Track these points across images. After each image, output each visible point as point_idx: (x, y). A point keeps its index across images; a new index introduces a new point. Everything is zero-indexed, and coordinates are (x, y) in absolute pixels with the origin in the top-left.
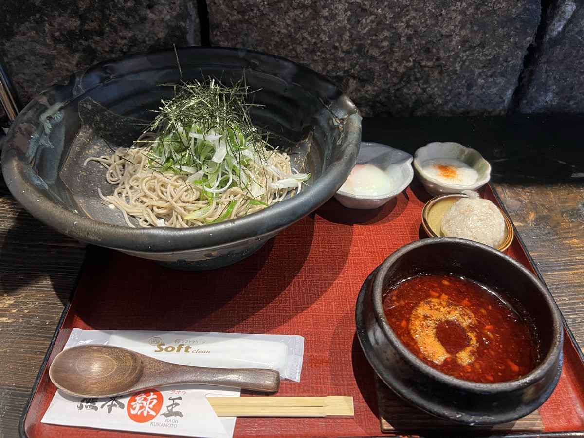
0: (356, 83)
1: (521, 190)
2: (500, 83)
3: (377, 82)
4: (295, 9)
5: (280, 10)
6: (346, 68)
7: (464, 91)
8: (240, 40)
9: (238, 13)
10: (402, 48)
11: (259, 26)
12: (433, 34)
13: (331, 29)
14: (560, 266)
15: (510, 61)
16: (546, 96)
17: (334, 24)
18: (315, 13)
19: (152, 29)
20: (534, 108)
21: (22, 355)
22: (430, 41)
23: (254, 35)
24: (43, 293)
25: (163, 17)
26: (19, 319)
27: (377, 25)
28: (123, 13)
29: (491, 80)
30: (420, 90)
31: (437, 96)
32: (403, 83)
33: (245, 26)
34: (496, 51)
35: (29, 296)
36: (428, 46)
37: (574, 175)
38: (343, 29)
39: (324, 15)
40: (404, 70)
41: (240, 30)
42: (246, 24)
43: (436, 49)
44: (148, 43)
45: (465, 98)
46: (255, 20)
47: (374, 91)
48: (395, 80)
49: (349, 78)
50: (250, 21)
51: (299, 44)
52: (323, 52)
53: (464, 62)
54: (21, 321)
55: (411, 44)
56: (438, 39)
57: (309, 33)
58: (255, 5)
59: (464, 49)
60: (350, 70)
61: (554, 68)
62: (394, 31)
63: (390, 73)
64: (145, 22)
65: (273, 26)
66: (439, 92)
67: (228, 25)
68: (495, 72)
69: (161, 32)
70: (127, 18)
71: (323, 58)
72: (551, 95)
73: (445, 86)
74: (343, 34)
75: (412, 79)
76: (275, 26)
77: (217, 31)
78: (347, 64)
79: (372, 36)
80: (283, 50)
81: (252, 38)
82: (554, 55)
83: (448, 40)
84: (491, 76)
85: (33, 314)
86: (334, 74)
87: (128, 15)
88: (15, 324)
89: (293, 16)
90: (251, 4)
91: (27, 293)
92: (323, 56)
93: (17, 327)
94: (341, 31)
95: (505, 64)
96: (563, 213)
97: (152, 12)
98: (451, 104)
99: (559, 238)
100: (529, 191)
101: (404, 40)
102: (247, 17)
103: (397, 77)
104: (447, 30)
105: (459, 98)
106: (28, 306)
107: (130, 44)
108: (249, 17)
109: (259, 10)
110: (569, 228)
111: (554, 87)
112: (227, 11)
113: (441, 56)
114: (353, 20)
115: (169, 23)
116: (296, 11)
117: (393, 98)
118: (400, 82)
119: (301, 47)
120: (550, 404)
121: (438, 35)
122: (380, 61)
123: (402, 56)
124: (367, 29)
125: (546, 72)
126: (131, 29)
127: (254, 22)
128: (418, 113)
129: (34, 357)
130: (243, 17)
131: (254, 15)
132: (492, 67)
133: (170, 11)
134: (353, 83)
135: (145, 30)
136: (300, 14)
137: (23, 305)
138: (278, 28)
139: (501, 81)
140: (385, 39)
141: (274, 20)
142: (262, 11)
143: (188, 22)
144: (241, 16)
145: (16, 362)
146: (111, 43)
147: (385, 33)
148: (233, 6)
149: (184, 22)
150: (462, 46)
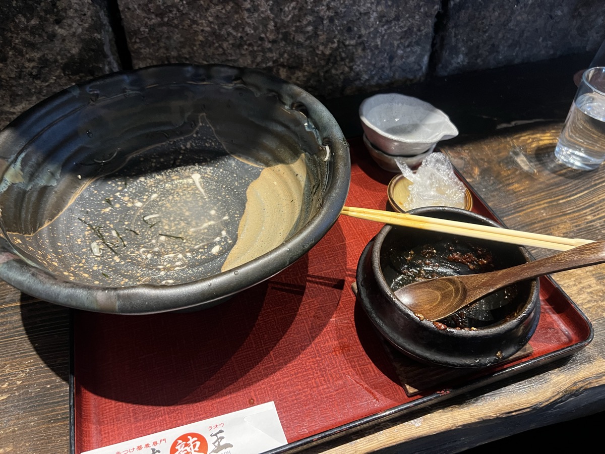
0: (287, 72)
1: (460, 149)
2: (417, 51)
3: (307, 68)
4: (216, 5)
5: (200, 7)
6: (275, 58)
7: (386, 64)
8: (162, 45)
9: (157, 16)
10: (326, 31)
11: (181, 27)
12: (353, 14)
13: (256, 21)
14: (511, 211)
15: (423, 30)
16: (458, 58)
17: (258, 16)
18: (237, 7)
19: (62, 46)
20: (448, 70)
21: (33, 429)
22: (351, 20)
23: (177, 37)
24: (31, 359)
25: (74, 31)
26: (14, 393)
27: (299, 11)
28: (27, 33)
29: (408, 50)
30: (347, 69)
31: (363, 73)
32: (331, 65)
33: (165, 29)
34: (410, 22)
35: (15, 365)
36: (350, 25)
37: (499, 127)
38: (267, 19)
39: (247, 8)
40: (330, 52)
41: (161, 34)
42: (166, 26)
43: (357, 27)
44: (60, 61)
45: (388, 69)
46: (176, 22)
47: (304, 76)
48: (323, 63)
49: (279, 67)
50: (171, 23)
51: (224, 40)
52: (250, 45)
53: (383, 36)
54: (17, 394)
55: (333, 26)
56: (358, 17)
57: (234, 28)
58: (174, 5)
59: (382, 24)
60: (279, 60)
61: (461, 31)
62: (316, 15)
63: (317, 57)
64: (54, 40)
65: (195, 26)
66: (364, 69)
67: (147, 30)
68: (411, 42)
69: (74, 47)
70: (32, 38)
71: (251, 51)
72: (461, 56)
73: (369, 61)
74: (267, 24)
75: (338, 60)
76: (198, 25)
77: (136, 38)
78: (276, 53)
79: (296, 23)
80: (209, 49)
81: (175, 41)
82: (460, 19)
83: (366, 17)
84: (408, 46)
85: (28, 383)
86: (264, 65)
87: (33, 33)
88: (11, 399)
89: (214, 13)
90: (169, 4)
91: (11, 363)
92: (251, 49)
93: (15, 401)
94: (265, 21)
95: (419, 33)
96: (499, 163)
97: (61, 27)
98: (376, 78)
99: (503, 186)
100: (467, 148)
101: (326, 23)
102: (166, 19)
103: (324, 59)
104: (364, 8)
105: (383, 71)
106: (18, 377)
107: (40, 66)
108: (168, 20)
109: (178, 10)
110: (509, 175)
111: (463, 49)
112: (143, 15)
113: (362, 34)
114: (276, 9)
115: (82, 37)
116: (217, 7)
117: (323, 81)
118: (327, 64)
119: (227, 43)
120: (539, 329)
121: (357, 14)
122: (307, 46)
123: (327, 38)
124: (290, 16)
125: (456, 35)
126: (38, 49)
127: (174, 23)
128: (348, 91)
129: (49, 427)
130: (162, 20)
131: (174, 16)
132: (408, 38)
133: (80, 23)
134: (283, 71)
135: (55, 49)
136: (222, 9)
137: (12, 377)
138: (201, 26)
139: (417, 49)
140: (309, 24)
141: (195, 19)
142: (182, 11)
143: (103, 33)
144: (159, 19)
145: (30, 438)
146: (18, 68)
147: (308, 18)
148: (149, 10)
149: (99, 33)
150: (380, 22)
